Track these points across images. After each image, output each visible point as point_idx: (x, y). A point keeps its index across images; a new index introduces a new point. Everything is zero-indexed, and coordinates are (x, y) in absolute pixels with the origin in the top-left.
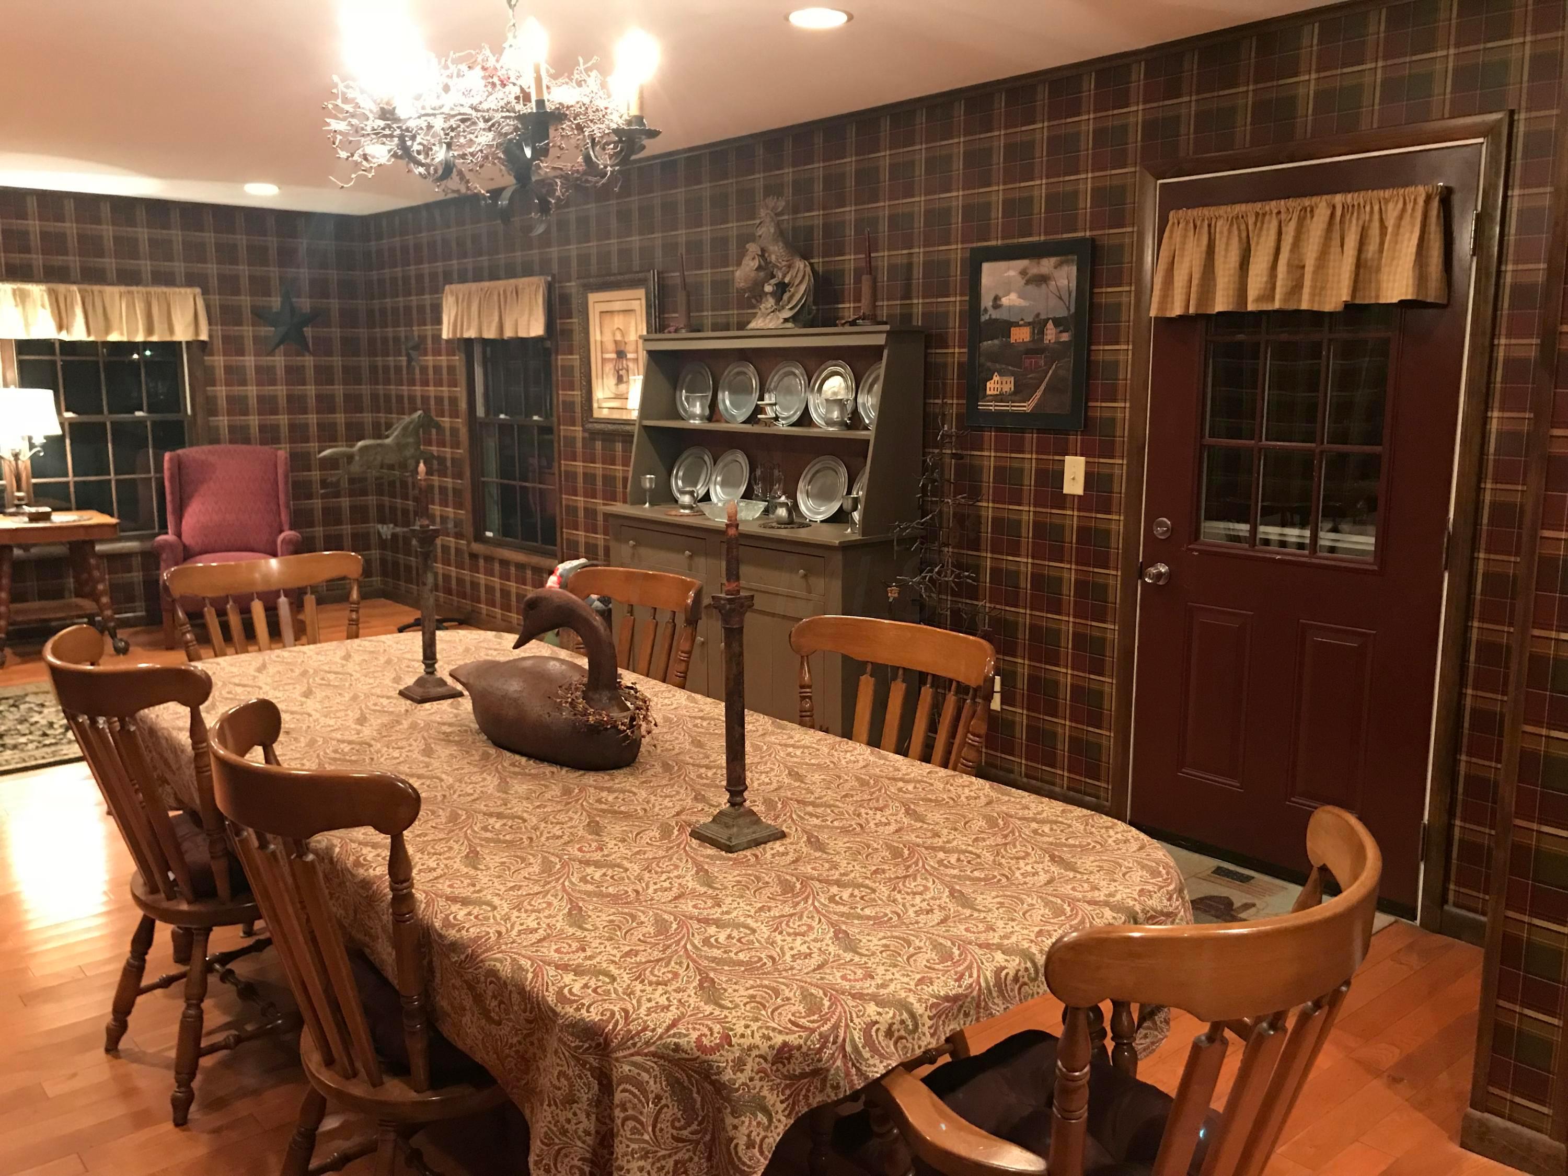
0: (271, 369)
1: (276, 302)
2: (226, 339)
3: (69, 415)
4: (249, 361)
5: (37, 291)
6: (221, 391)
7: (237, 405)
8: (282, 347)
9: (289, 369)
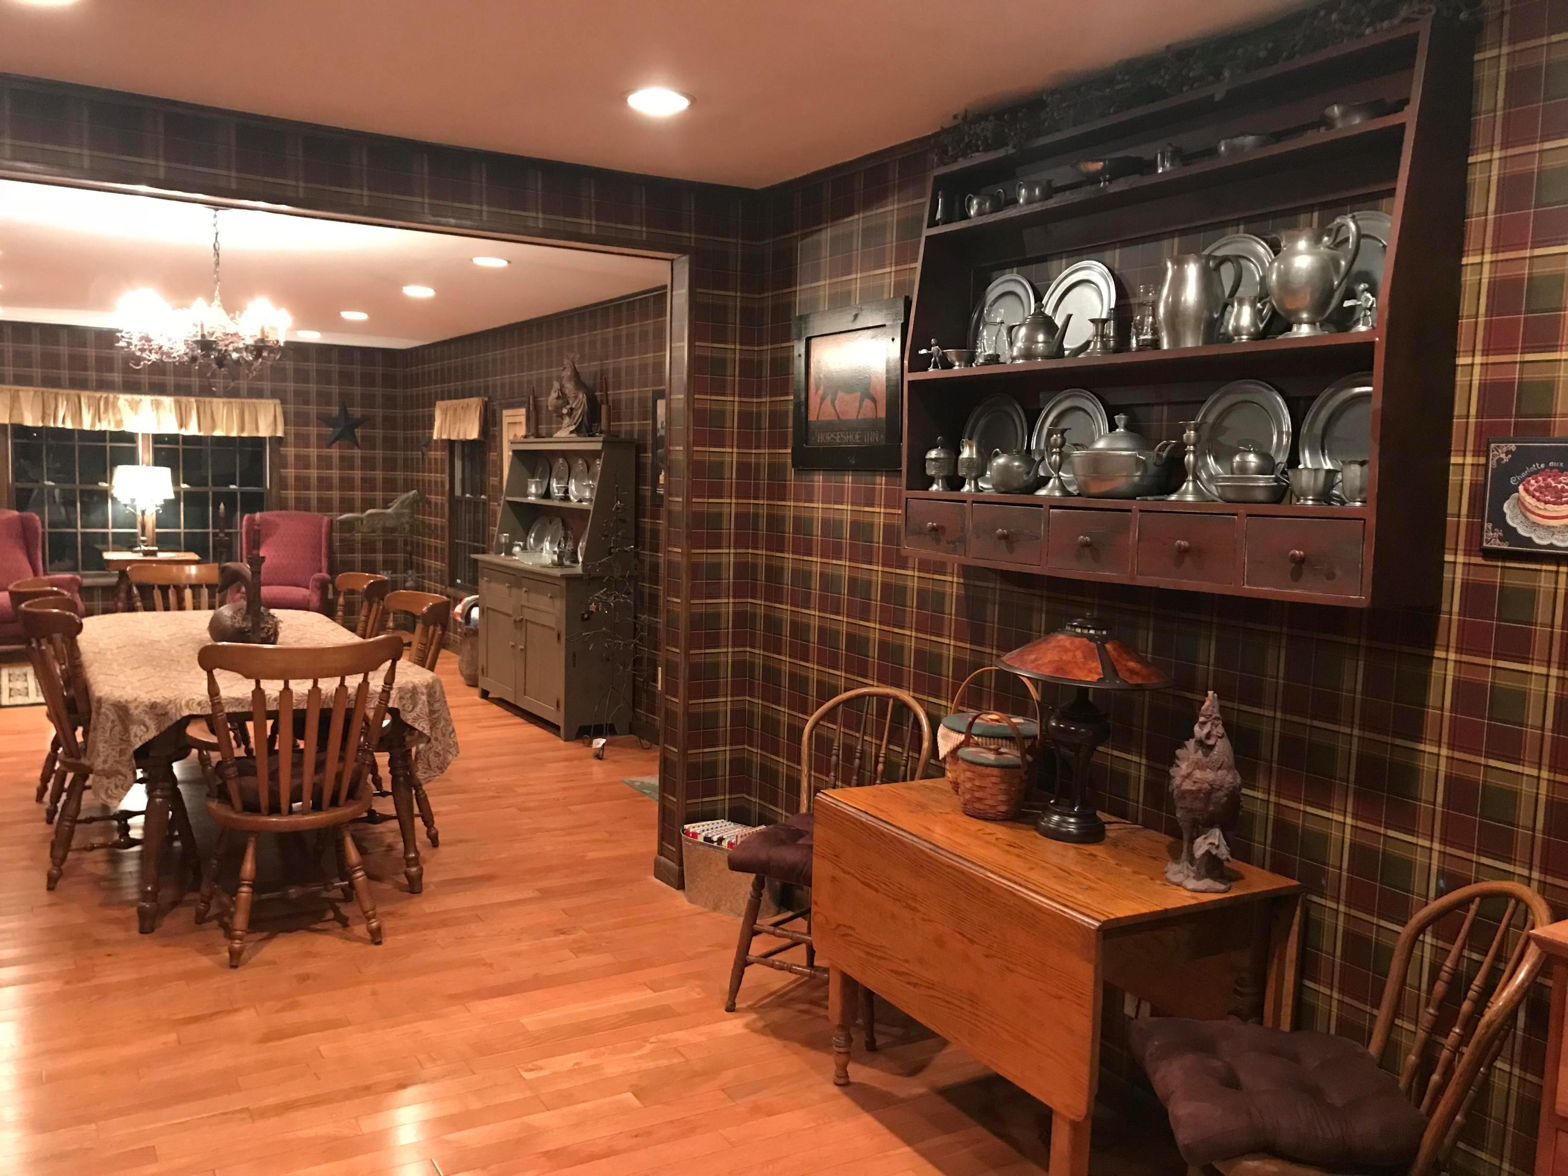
0: (329, 458)
1: (335, 410)
2: (297, 436)
3: (184, 486)
4: (313, 452)
5: (168, 401)
6: (291, 473)
7: (303, 483)
8: (338, 442)
9: (342, 458)
